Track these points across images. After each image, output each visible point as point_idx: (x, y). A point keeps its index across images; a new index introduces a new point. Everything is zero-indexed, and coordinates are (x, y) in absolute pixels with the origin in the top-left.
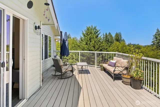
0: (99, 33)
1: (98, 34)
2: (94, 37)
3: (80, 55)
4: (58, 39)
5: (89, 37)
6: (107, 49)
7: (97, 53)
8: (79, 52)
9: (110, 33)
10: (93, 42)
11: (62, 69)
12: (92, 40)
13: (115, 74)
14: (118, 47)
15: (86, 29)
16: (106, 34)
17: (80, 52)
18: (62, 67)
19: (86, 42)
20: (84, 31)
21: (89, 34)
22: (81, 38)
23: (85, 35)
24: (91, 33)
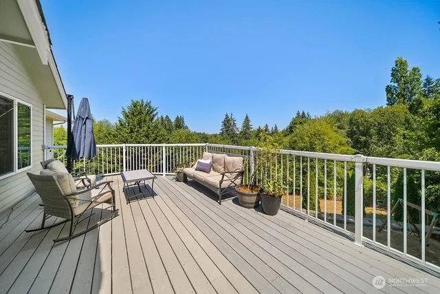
0: (154, 113)
1: (154, 116)
2: (148, 119)
3: (126, 152)
4: (59, 118)
5: (136, 119)
6: (168, 140)
7: (166, 147)
8: (124, 148)
9: (167, 117)
10: (145, 129)
11: (73, 206)
12: (143, 124)
13: (222, 190)
14: (181, 137)
15: (129, 104)
16: (162, 117)
17: (126, 147)
18: (75, 199)
19: (131, 129)
20: (126, 108)
21: (135, 114)
22: (120, 121)
23: (128, 116)
24: (140, 113)
